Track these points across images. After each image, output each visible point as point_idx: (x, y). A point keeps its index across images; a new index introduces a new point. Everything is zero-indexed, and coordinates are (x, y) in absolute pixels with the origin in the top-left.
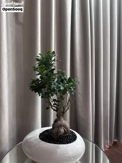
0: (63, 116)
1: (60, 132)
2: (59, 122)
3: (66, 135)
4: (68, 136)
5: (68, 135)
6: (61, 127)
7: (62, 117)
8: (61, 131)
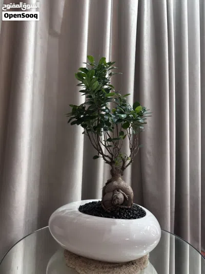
0: (122, 175)
1: (117, 198)
2: (115, 183)
3: (126, 207)
4: (130, 209)
5: (130, 207)
6: (118, 191)
7: (120, 175)
8: (119, 197)
